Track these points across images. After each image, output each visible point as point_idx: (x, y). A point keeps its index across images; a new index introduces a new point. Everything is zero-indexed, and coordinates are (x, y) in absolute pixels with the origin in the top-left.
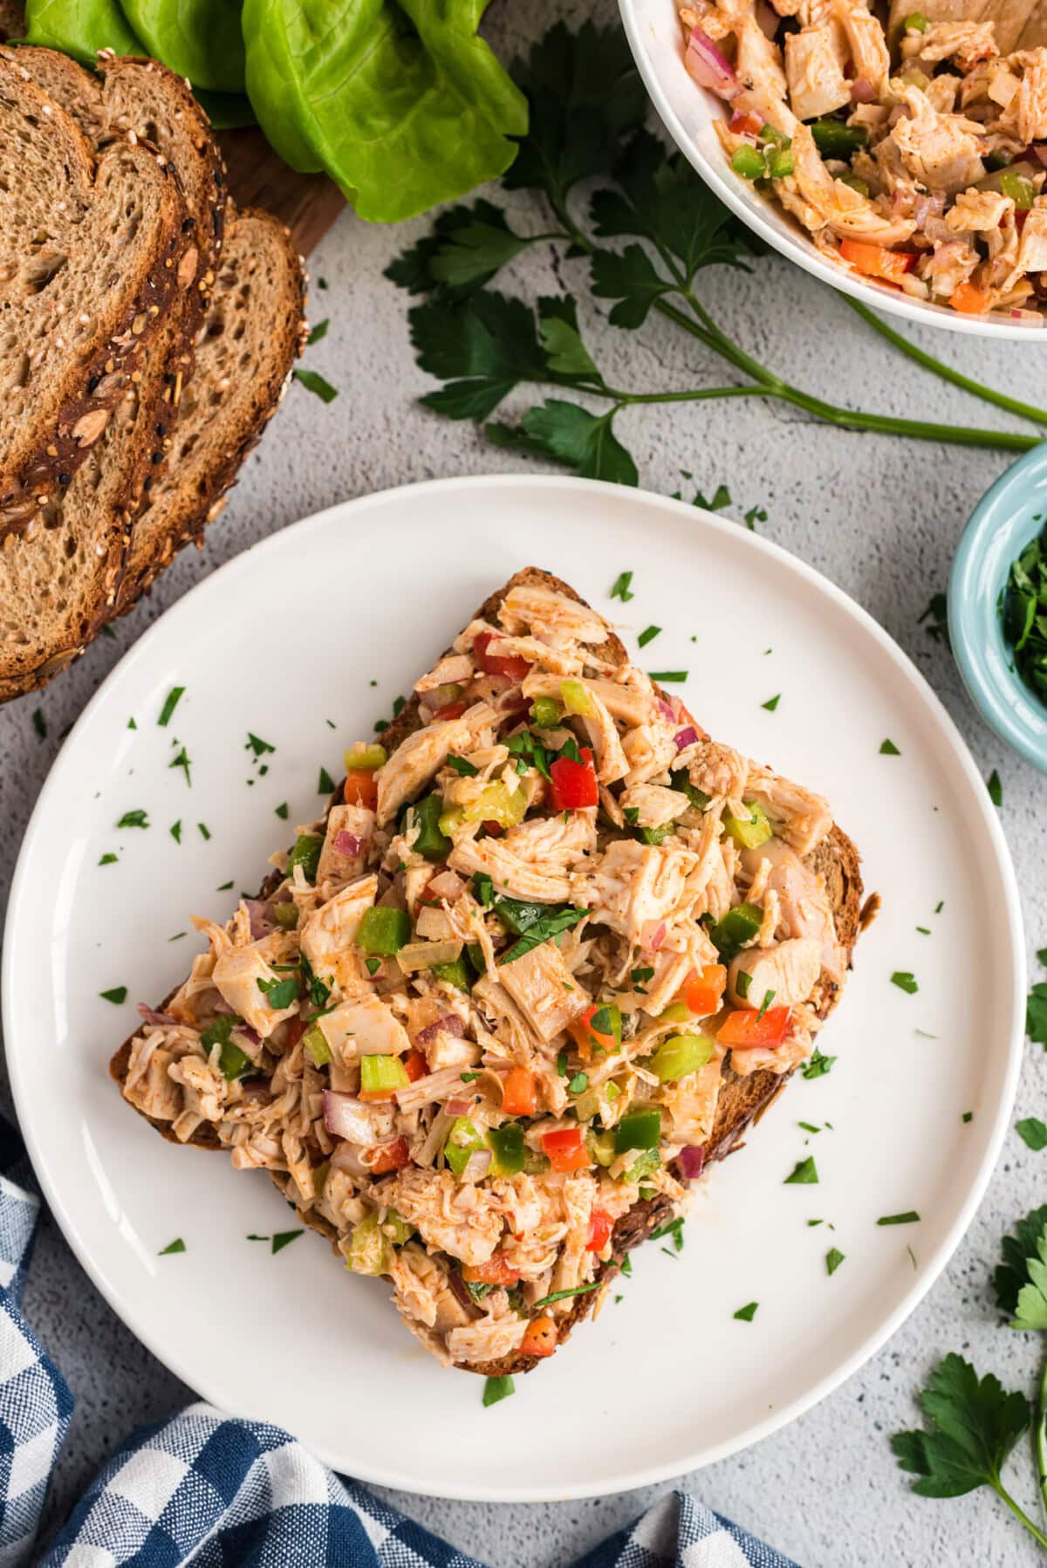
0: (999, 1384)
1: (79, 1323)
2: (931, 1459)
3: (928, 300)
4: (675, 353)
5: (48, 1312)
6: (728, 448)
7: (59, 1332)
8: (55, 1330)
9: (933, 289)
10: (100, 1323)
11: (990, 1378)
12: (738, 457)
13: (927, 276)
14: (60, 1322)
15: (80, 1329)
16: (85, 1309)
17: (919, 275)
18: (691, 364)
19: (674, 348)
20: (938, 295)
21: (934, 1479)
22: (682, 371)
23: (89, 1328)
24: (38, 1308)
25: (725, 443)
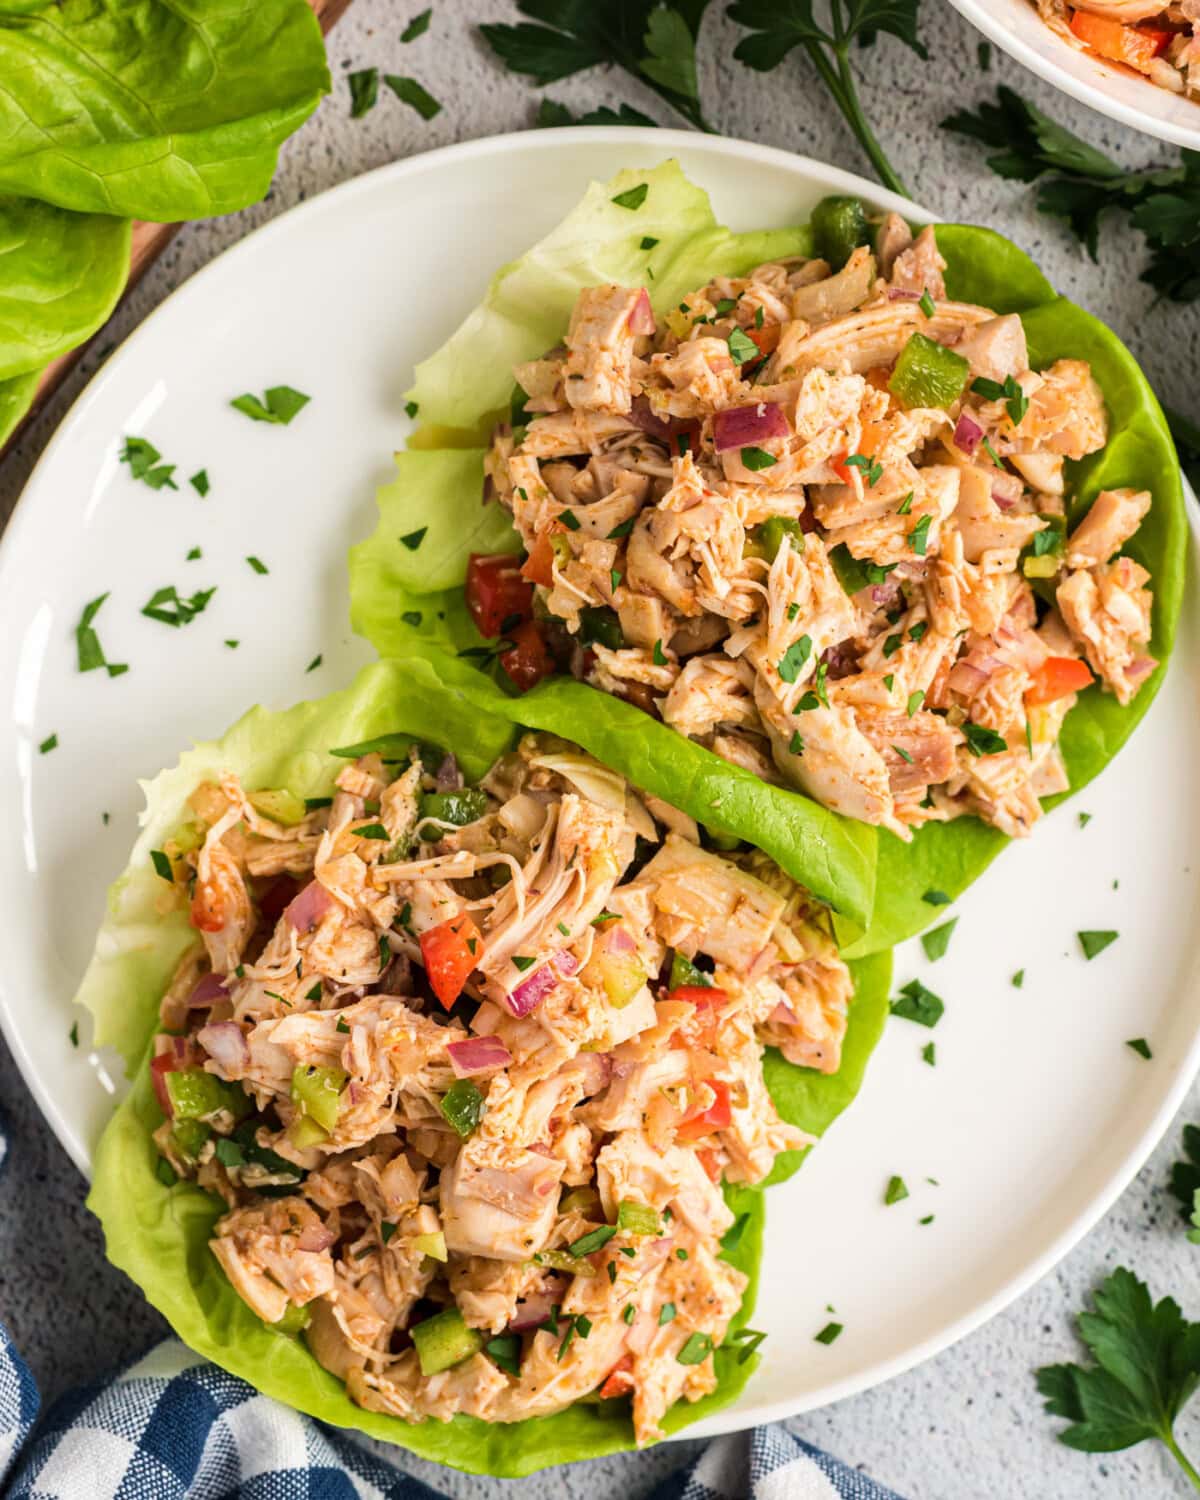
0: (1178, 1310)
1: (80, 1305)
2: (1085, 1402)
3: (1182, 94)
4: (882, 66)
5: (41, 1290)
6: (947, 194)
7: (55, 1318)
8: (49, 1314)
9: (1189, 81)
10: (108, 1308)
11: (1168, 1302)
12: (959, 206)
13: (1181, 63)
14: (57, 1304)
15: (82, 1314)
16: (88, 1290)
17: (1171, 61)
18: (902, 82)
19: (879, 60)
20: (1194, 90)
21: (1088, 1427)
22: (890, 90)
23: (93, 1313)
24: (29, 1285)
25: (943, 188)
